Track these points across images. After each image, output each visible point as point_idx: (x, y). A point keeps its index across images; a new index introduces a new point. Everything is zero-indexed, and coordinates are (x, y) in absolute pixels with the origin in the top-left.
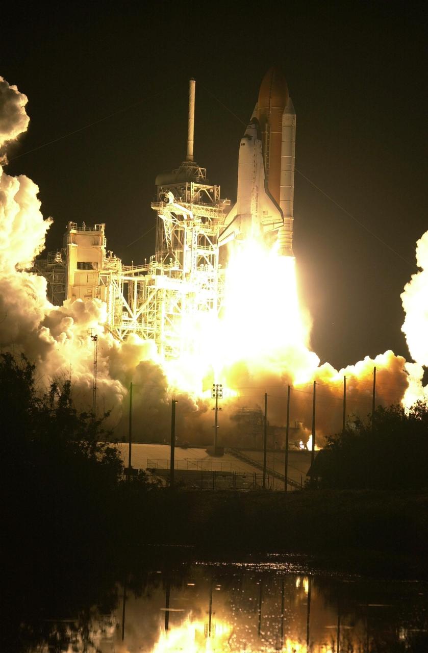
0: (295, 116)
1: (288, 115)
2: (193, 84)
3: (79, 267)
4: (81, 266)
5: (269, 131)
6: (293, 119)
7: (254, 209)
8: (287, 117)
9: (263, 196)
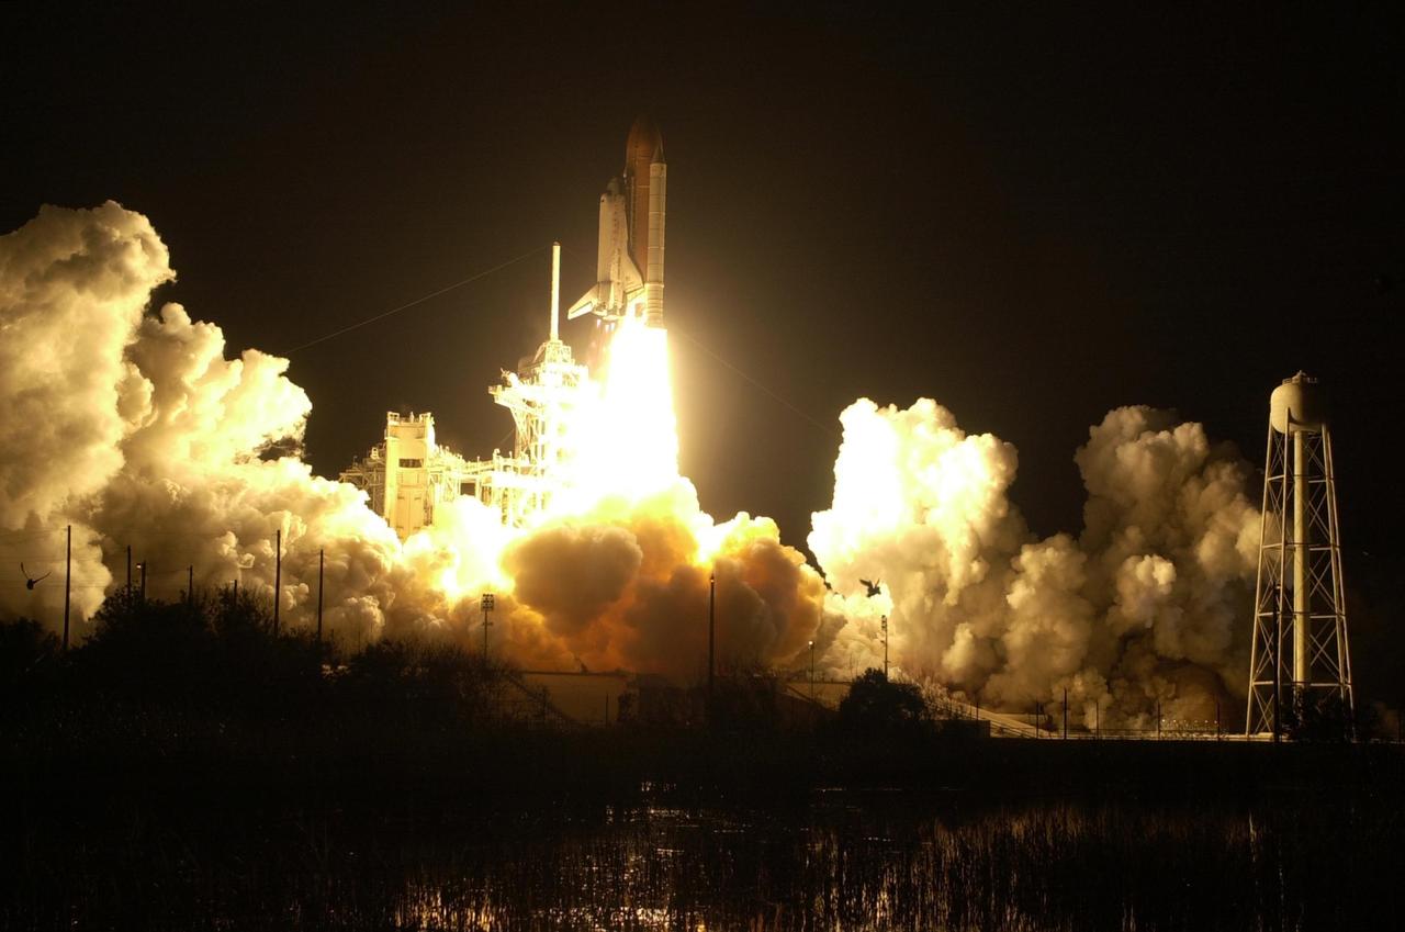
0: (665, 166)
1: (656, 165)
2: (557, 250)
3: (401, 465)
4: (404, 463)
5: (635, 185)
6: (662, 169)
7: (616, 275)
8: (654, 167)
9: (626, 259)
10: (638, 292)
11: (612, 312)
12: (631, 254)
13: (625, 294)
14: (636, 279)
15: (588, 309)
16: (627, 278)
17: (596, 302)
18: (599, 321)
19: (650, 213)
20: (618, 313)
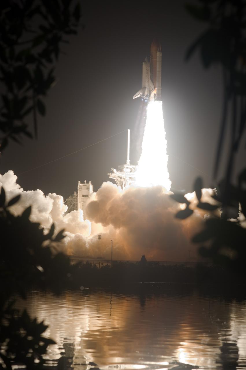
4: (83, 196)
6: (160, 54)
7: (147, 86)
8: (158, 53)
9: (150, 81)
10: (153, 90)
11: (146, 96)
12: (152, 80)
13: (150, 91)
14: (152, 87)
15: (139, 96)
16: (150, 86)
17: (141, 94)
18: (143, 99)
19: (157, 67)
20: (148, 97)
